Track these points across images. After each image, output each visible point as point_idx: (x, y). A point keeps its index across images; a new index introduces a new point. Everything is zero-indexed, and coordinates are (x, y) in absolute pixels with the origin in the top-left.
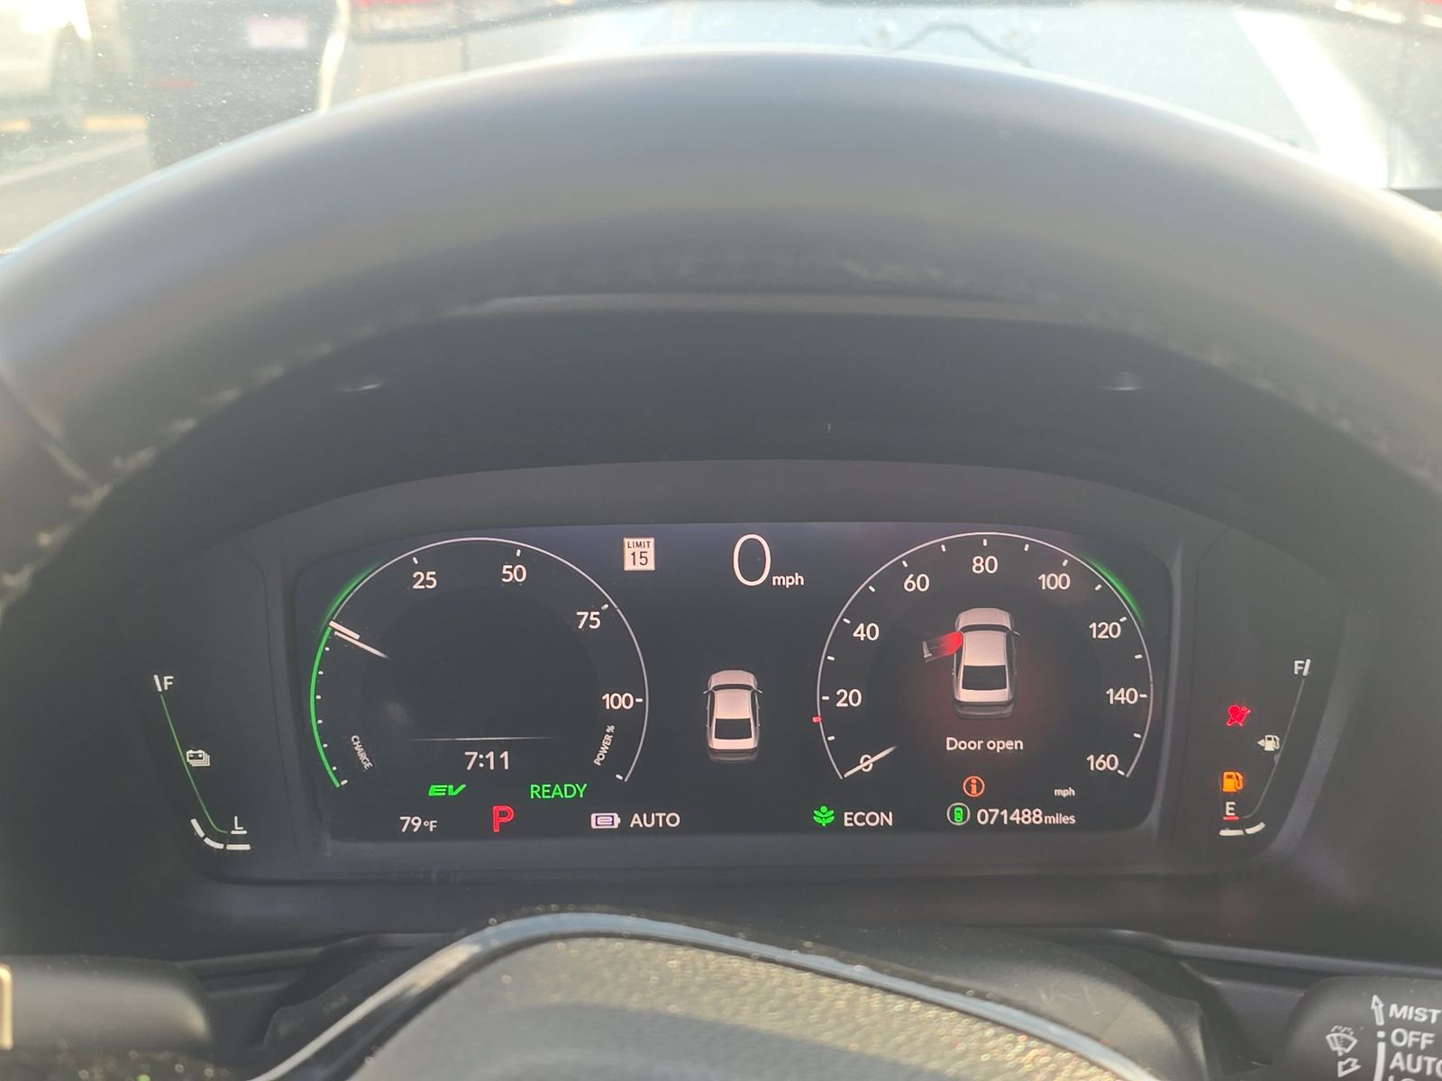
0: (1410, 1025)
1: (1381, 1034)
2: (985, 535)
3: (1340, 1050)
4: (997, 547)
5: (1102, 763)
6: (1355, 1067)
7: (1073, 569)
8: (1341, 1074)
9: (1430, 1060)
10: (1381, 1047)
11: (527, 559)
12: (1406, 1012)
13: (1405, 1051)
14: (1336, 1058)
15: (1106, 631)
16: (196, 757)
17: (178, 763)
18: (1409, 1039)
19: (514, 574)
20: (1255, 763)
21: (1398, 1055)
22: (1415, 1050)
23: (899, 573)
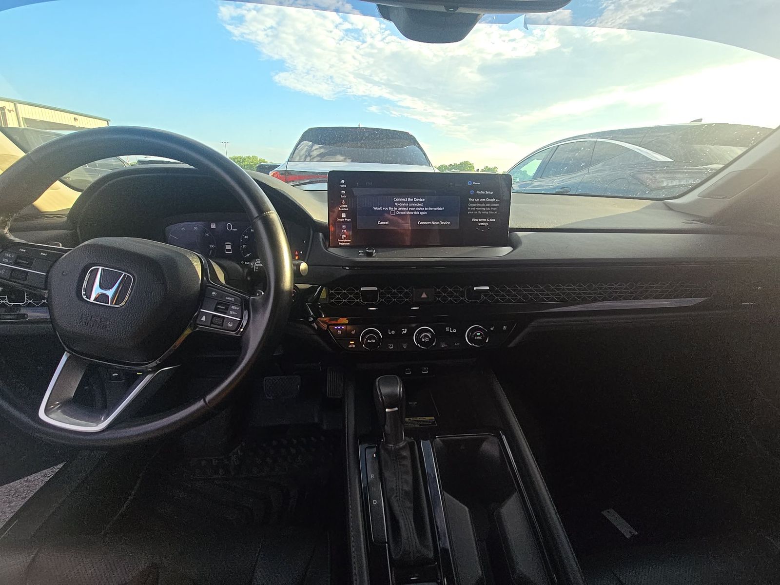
0: (258, 261)
1: (256, 262)
3: (252, 265)
8: (252, 267)
10: (255, 264)
22: (258, 263)
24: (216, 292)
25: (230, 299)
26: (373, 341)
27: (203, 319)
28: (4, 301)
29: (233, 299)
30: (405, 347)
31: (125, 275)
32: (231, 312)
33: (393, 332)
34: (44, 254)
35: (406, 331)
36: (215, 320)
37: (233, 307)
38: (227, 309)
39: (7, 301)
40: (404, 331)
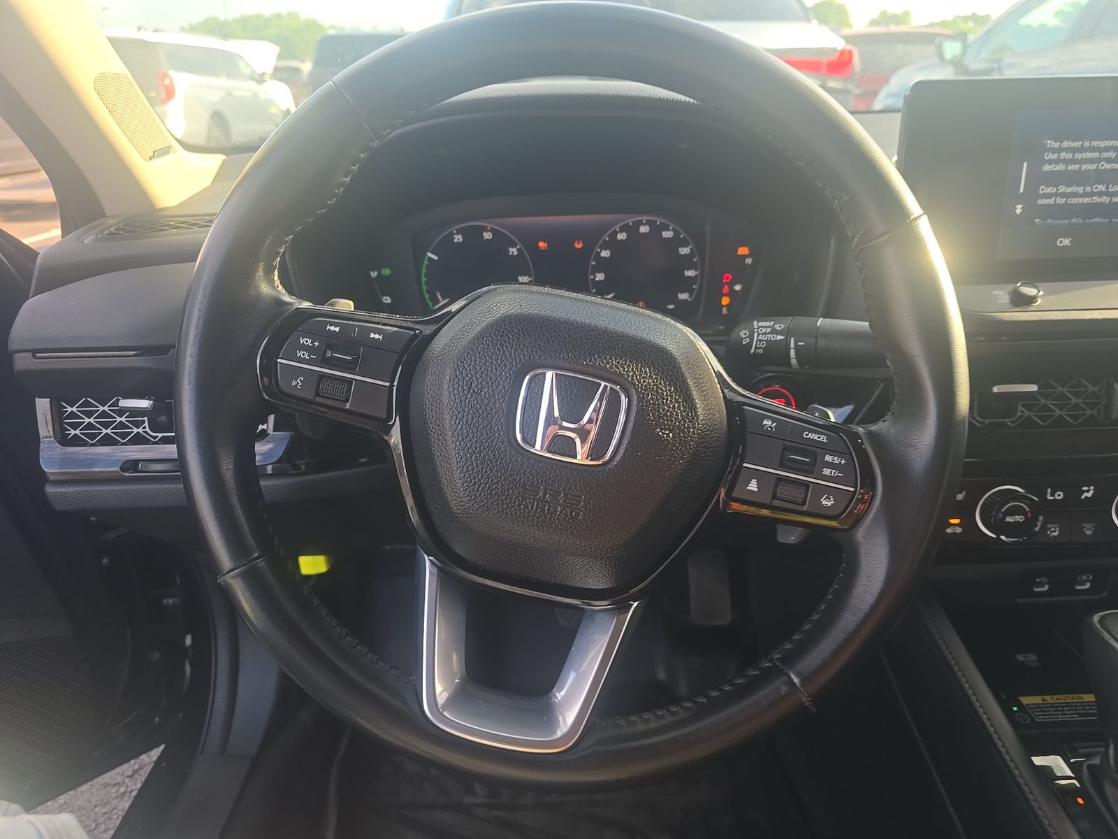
0: (764, 327)
1: (756, 330)
2: (644, 219)
3: (744, 336)
4: (649, 223)
5: (683, 296)
6: (748, 341)
7: (674, 230)
8: (744, 343)
9: (770, 335)
10: (756, 334)
11: (492, 230)
12: (764, 324)
13: (763, 334)
14: (743, 339)
15: (684, 251)
16: (386, 299)
17: (381, 301)
18: (764, 330)
19: (487, 236)
20: (732, 294)
21: (761, 335)
22: (765, 333)
23: (616, 233)
24: (774, 420)
25: (816, 437)
26: (1019, 518)
27: (753, 486)
28: (140, 430)
29: (823, 439)
30: (1089, 532)
31: (606, 387)
32: (826, 472)
33: (1059, 496)
34: (377, 336)
35: (1091, 492)
36: (782, 491)
37: (828, 458)
38: (813, 464)
39: (147, 429)
40: (1088, 491)
